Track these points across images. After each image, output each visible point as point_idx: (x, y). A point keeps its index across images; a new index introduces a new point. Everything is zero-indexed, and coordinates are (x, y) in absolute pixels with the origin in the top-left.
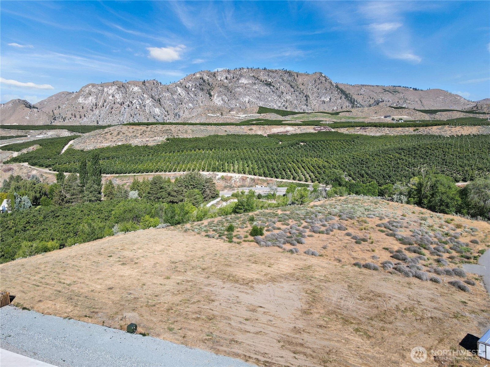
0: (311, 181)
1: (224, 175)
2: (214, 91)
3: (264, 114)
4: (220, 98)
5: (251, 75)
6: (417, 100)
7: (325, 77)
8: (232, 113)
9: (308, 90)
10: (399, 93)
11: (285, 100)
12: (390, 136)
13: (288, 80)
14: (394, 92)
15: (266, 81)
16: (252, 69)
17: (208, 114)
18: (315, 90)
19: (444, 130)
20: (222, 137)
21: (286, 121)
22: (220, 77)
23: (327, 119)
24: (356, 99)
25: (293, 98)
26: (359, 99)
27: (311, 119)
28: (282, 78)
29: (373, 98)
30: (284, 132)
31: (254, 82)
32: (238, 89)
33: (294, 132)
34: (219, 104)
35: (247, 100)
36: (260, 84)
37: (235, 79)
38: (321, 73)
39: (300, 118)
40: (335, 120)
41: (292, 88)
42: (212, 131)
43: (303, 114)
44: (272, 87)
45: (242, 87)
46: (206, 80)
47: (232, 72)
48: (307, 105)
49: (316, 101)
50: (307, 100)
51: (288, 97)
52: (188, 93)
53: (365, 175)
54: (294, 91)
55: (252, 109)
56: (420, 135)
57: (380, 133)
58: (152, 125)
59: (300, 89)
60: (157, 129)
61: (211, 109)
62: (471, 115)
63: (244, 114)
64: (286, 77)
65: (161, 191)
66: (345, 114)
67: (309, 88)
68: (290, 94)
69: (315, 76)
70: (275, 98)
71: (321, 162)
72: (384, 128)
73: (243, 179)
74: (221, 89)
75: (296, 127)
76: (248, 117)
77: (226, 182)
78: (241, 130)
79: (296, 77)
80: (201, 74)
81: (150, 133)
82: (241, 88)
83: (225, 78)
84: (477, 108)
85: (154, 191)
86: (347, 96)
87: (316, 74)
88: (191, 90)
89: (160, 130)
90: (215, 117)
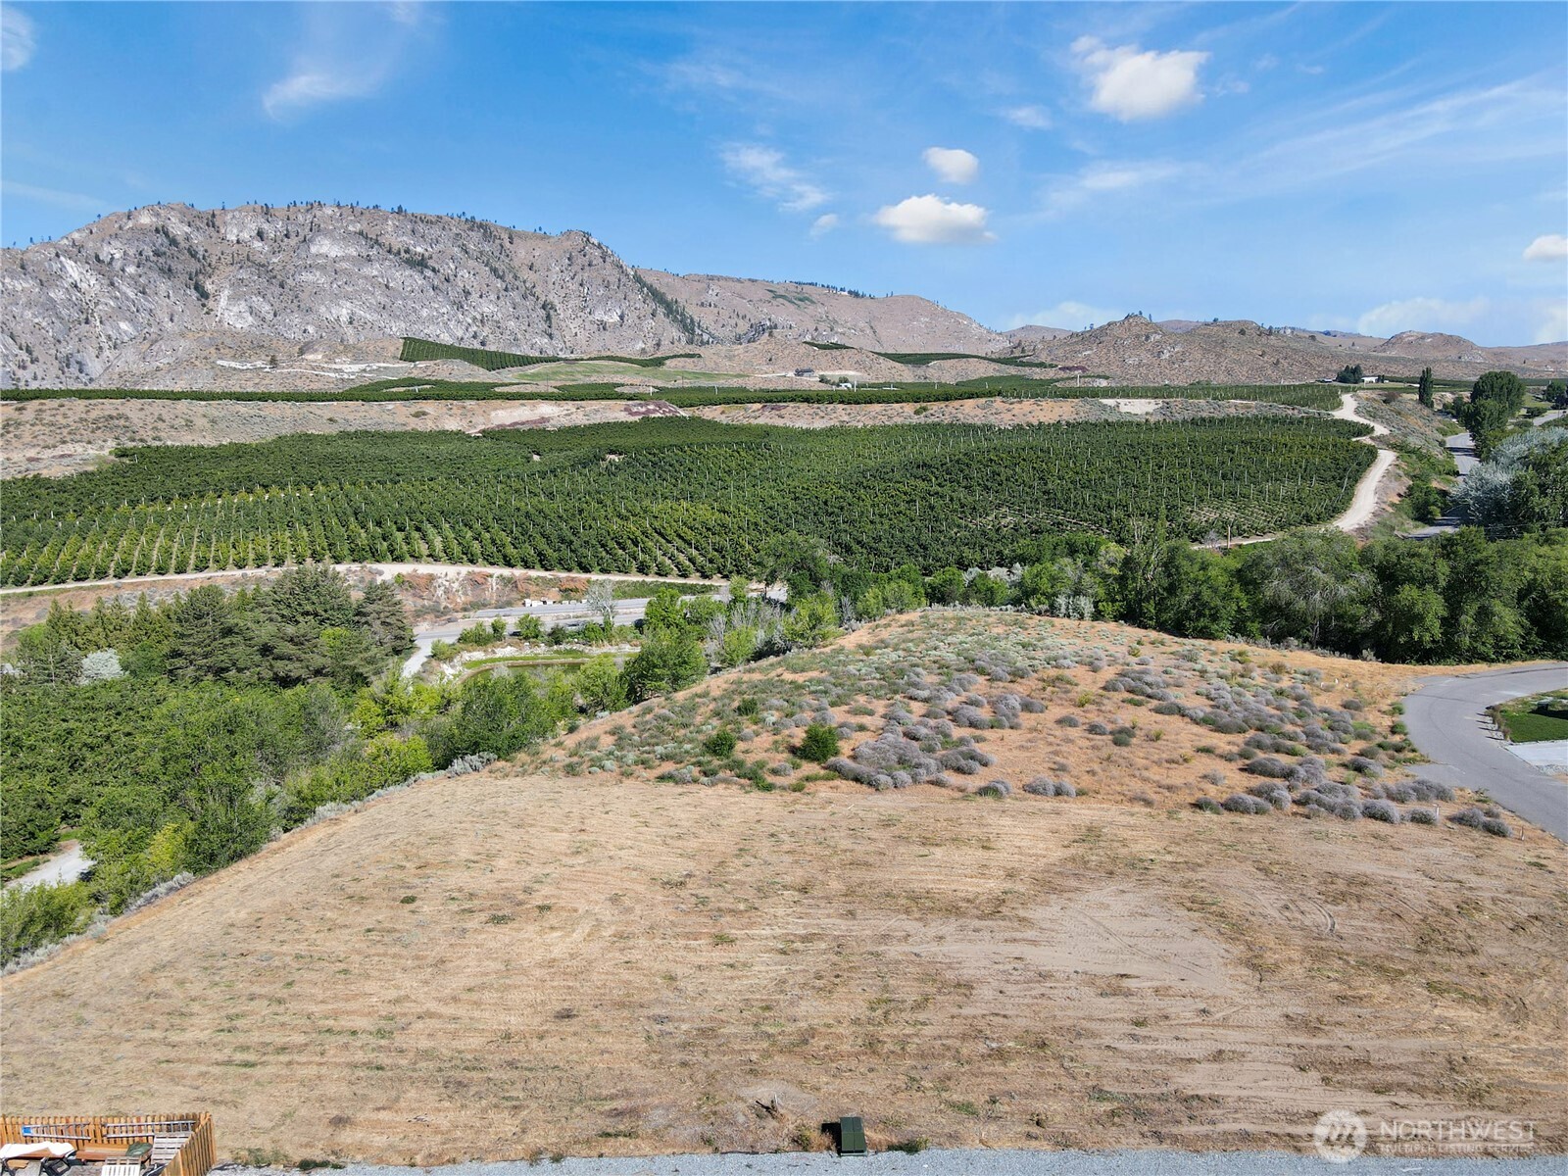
0: (698, 574)
1: (404, 573)
2: (213, 278)
3: (428, 363)
4: (243, 306)
5: (351, 228)
6: (862, 324)
7: (599, 246)
8: (310, 357)
9: (551, 286)
10: (813, 302)
11: (479, 317)
12: (856, 430)
13: (481, 253)
14: (800, 300)
15: (407, 251)
16: (352, 207)
17: (219, 362)
18: (573, 286)
19: (994, 411)
20: (327, 440)
21: (506, 385)
22: (235, 231)
23: (637, 380)
24: (696, 319)
25: (504, 311)
26: (706, 318)
27: (582, 380)
28: (460, 243)
29: (744, 317)
30: (535, 422)
31: (365, 254)
32: (306, 277)
33: (566, 422)
34: (239, 326)
35: (344, 314)
36: (387, 263)
37: (293, 241)
38: (587, 236)
39: (547, 377)
40: (660, 384)
41: (499, 277)
42: (281, 420)
43: (553, 365)
44: (429, 273)
45: (323, 268)
46: (180, 239)
47: (283, 214)
48: (551, 336)
49: (579, 321)
50: (548, 317)
51: (487, 308)
52: (112, 284)
53: (855, 547)
54: (506, 290)
55: (381, 345)
56: (935, 425)
57: (825, 420)
58: (37, 398)
59: (524, 282)
60: (65, 416)
61: (228, 341)
62: (1012, 370)
63: (356, 360)
64: (475, 238)
65: (227, 641)
66: (681, 364)
67: (553, 282)
68: (493, 297)
69: (569, 243)
70: (444, 310)
71: (705, 513)
72: (831, 406)
73: (476, 583)
74: (243, 274)
75: (570, 405)
76: (370, 372)
77: (414, 595)
78: (385, 416)
79: (507, 244)
80: (158, 215)
81: (36, 428)
82: (318, 274)
83: (254, 234)
84: (1023, 351)
85: (198, 645)
86: (671, 309)
87: (572, 236)
88: (123, 270)
89: (82, 420)
90: (248, 373)
